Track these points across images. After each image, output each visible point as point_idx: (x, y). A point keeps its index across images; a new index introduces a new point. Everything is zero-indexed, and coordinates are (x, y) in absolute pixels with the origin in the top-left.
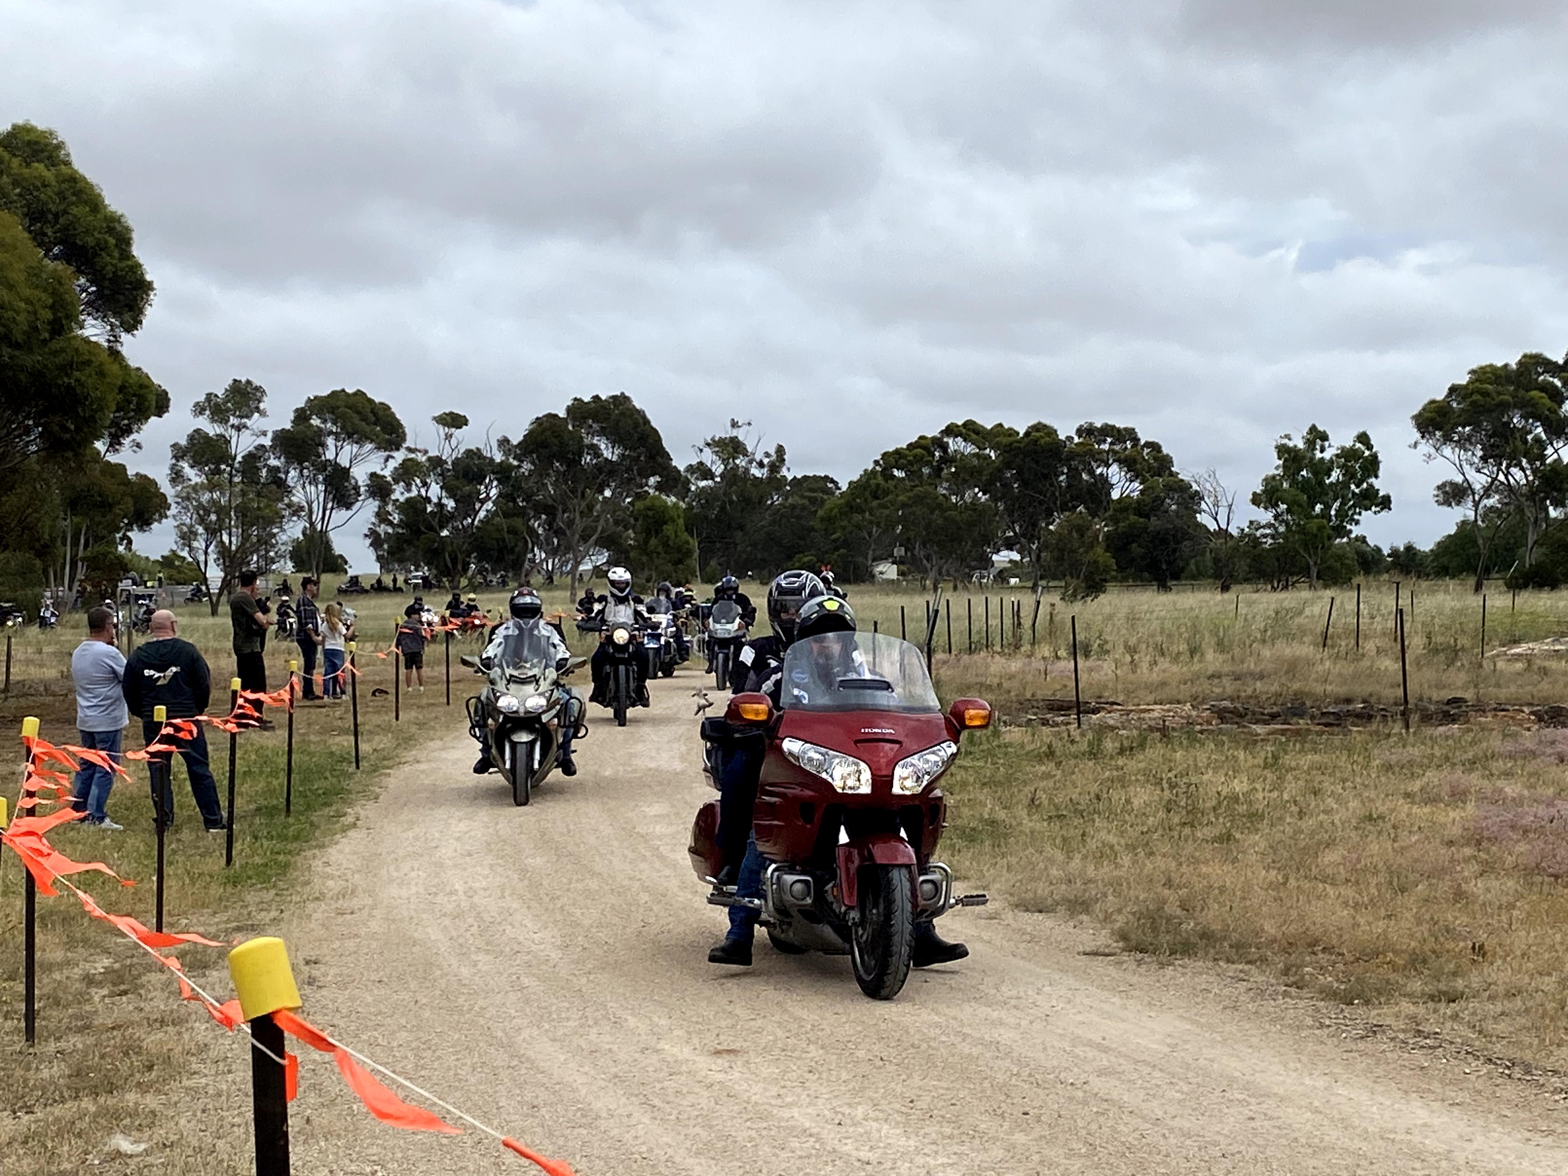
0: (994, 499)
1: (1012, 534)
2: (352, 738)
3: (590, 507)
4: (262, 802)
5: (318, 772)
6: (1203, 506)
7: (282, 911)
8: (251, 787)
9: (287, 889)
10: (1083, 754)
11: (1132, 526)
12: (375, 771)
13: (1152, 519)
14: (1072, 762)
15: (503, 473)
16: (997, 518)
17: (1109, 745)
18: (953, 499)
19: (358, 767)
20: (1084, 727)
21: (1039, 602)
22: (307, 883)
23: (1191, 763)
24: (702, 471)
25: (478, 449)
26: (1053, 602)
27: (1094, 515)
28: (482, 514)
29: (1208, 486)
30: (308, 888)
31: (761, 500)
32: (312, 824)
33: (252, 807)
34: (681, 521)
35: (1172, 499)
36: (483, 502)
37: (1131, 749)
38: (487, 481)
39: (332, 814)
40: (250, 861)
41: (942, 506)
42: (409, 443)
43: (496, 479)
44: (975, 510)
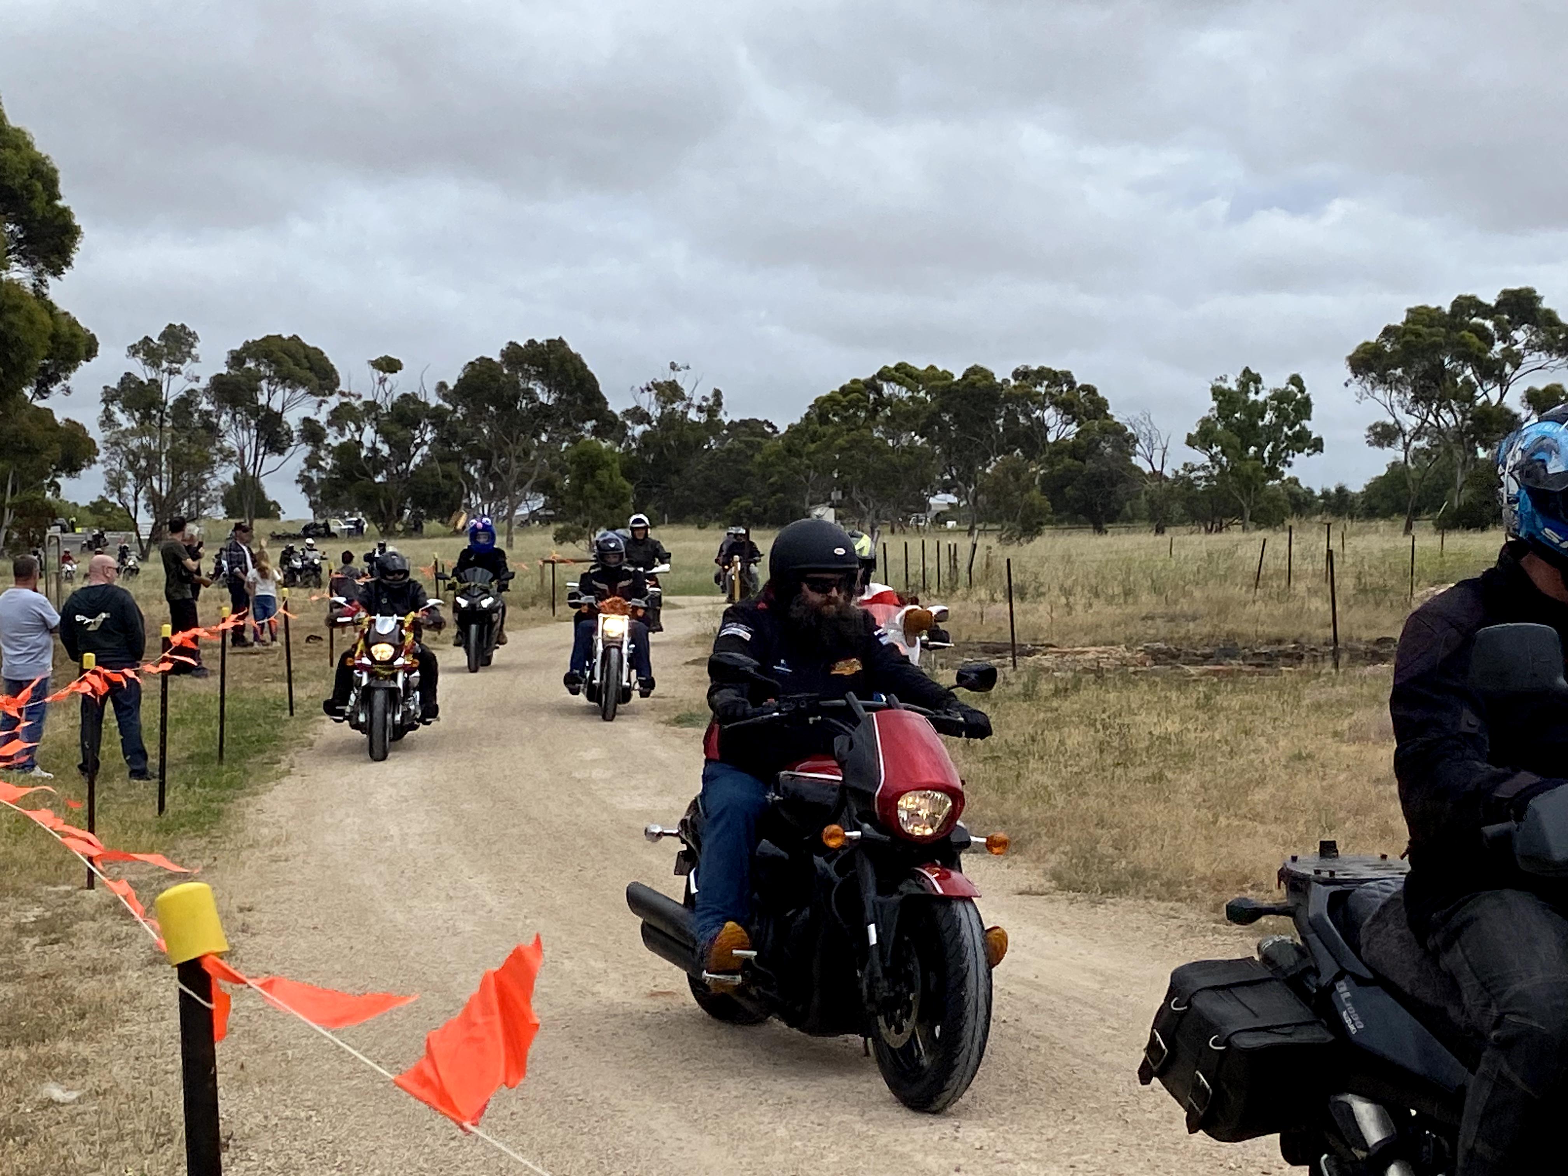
0: (932, 442)
1: (948, 477)
2: (286, 685)
3: (527, 453)
4: (194, 749)
5: (251, 719)
6: (1138, 448)
7: (215, 859)
8: (183, 734)
9: (220, 837)
10: (1018, 695)
11: (1067, 469)
12: (310, 717)
13: (1087, 461)
14: (1008, 704)
15: (437, 417)
16: (934, 462)
17: (1045, 687)
18: (890, 442)
19: (292, 714)
20: (1019, 669)
21: (975, 546)
22: (240, 830)
23: (1124, 704)
24: (639, 415)
25: (414, 394)
26: (990, 544)
27: (1029, 456)
28: (417, 459)
29: (1143, 428)
30: (242, 835)
31: (699, 443)
32: (245, 771)
33: (185, 754)
34: (616, 466)
35: (1108, 442)
36: (418, 447)
37: (1066, 690)
38: (422, 426)
39: (266, 761)
40: (183, 809)
41: (878, 449)
42: (342, 387)
43: (432, 424)
44: (911, 453)
